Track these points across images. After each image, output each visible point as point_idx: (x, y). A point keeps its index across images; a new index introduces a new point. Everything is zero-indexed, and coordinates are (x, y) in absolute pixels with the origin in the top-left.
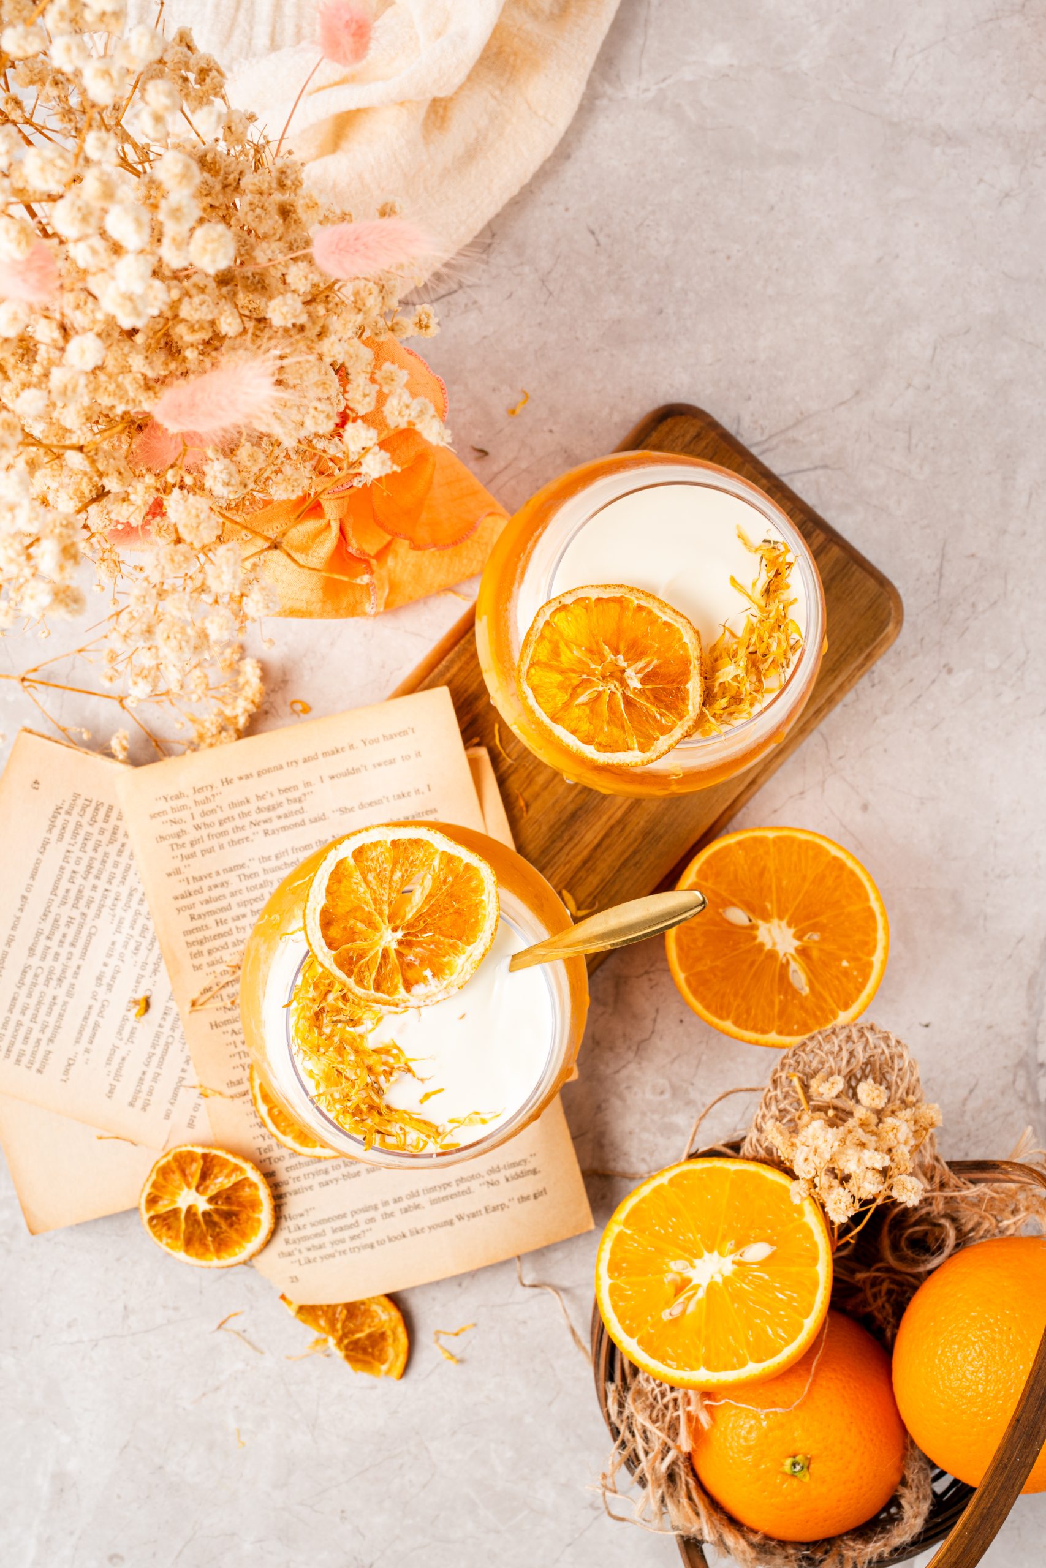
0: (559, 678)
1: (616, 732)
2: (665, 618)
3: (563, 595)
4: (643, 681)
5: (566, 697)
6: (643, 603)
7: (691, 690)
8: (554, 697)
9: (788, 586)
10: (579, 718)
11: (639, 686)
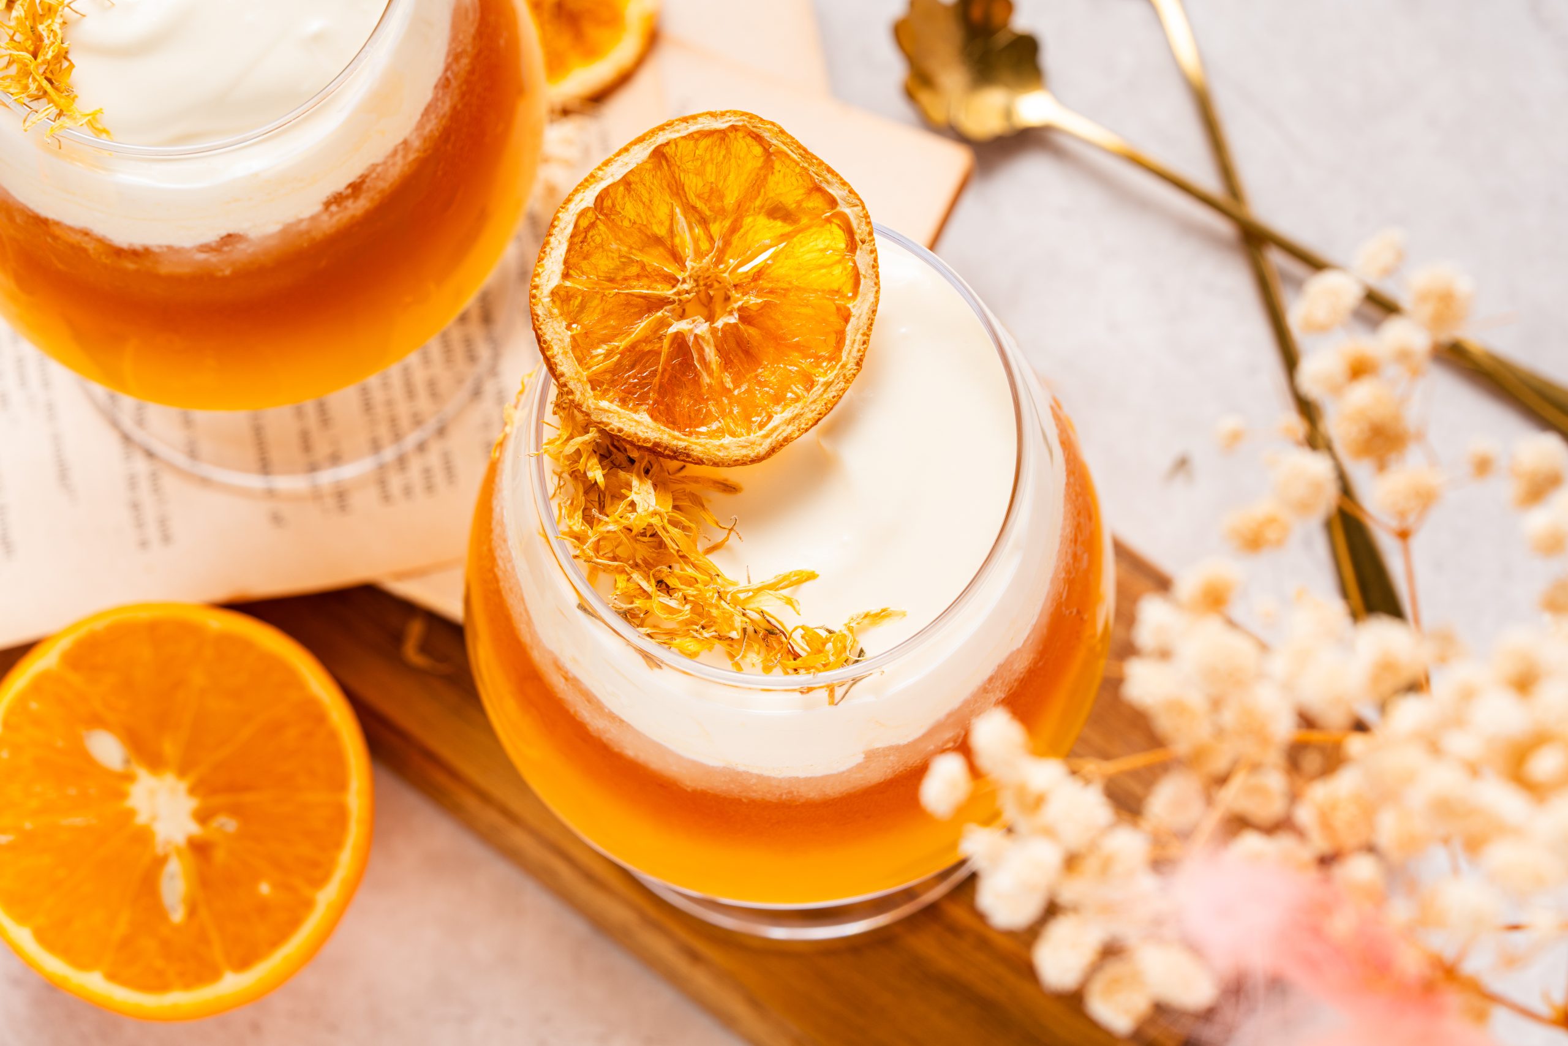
0: (730, 200)
1: (604, 263)
2: (777, 420)
3: (873, 251)
4: (679, 341)
5: (693, 199)
6: (817, 389)
7: (636, 417)
8: (700, 173)
9: (767, 669)
10: (648, 207)
11: (672, 330)
